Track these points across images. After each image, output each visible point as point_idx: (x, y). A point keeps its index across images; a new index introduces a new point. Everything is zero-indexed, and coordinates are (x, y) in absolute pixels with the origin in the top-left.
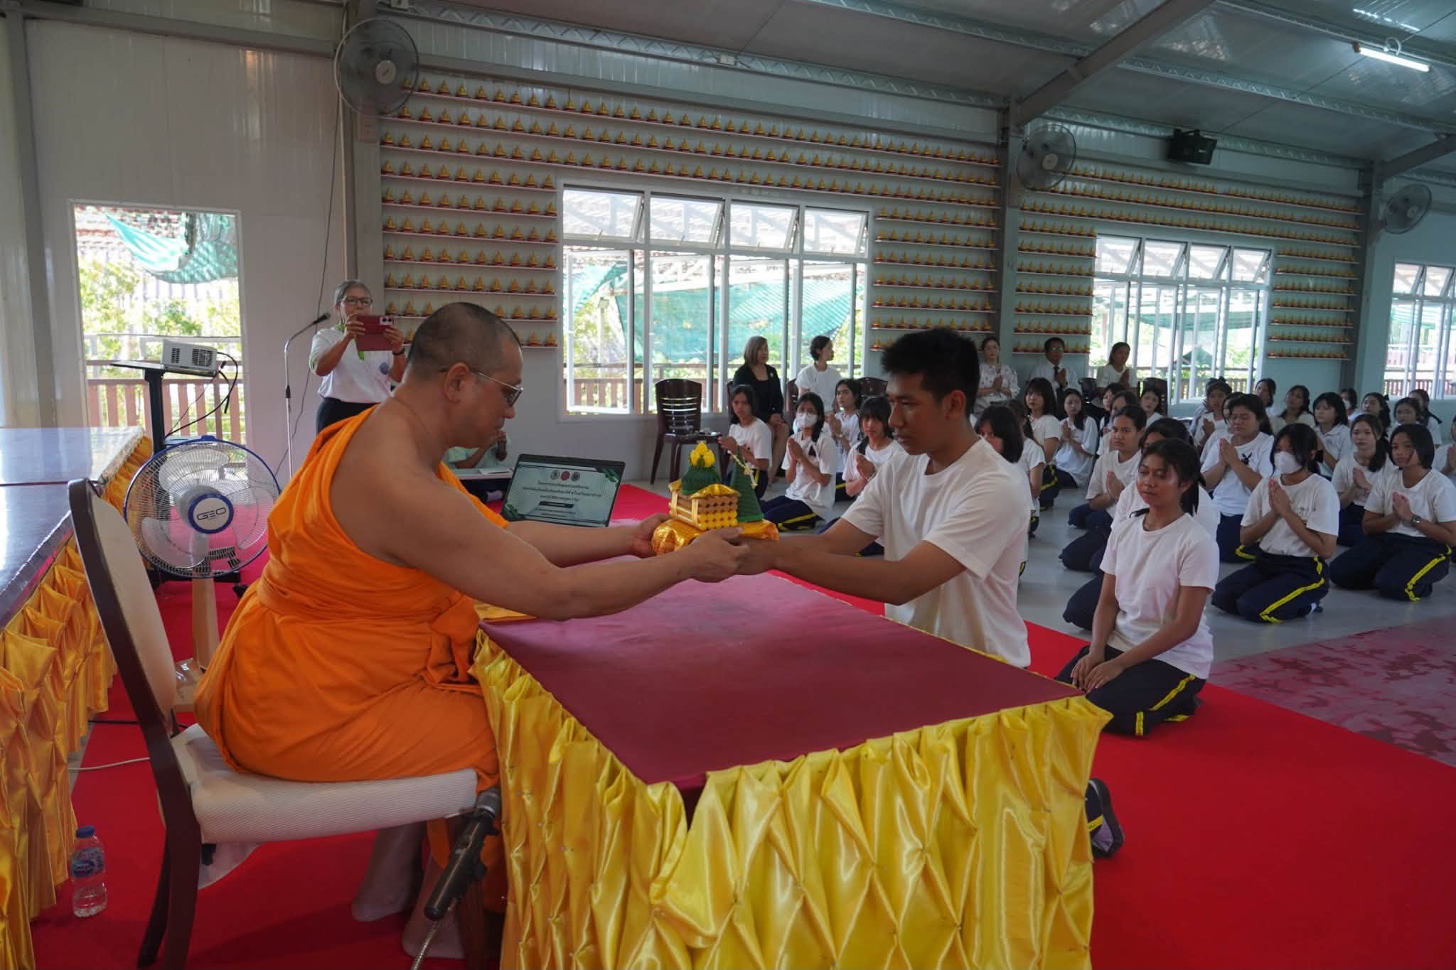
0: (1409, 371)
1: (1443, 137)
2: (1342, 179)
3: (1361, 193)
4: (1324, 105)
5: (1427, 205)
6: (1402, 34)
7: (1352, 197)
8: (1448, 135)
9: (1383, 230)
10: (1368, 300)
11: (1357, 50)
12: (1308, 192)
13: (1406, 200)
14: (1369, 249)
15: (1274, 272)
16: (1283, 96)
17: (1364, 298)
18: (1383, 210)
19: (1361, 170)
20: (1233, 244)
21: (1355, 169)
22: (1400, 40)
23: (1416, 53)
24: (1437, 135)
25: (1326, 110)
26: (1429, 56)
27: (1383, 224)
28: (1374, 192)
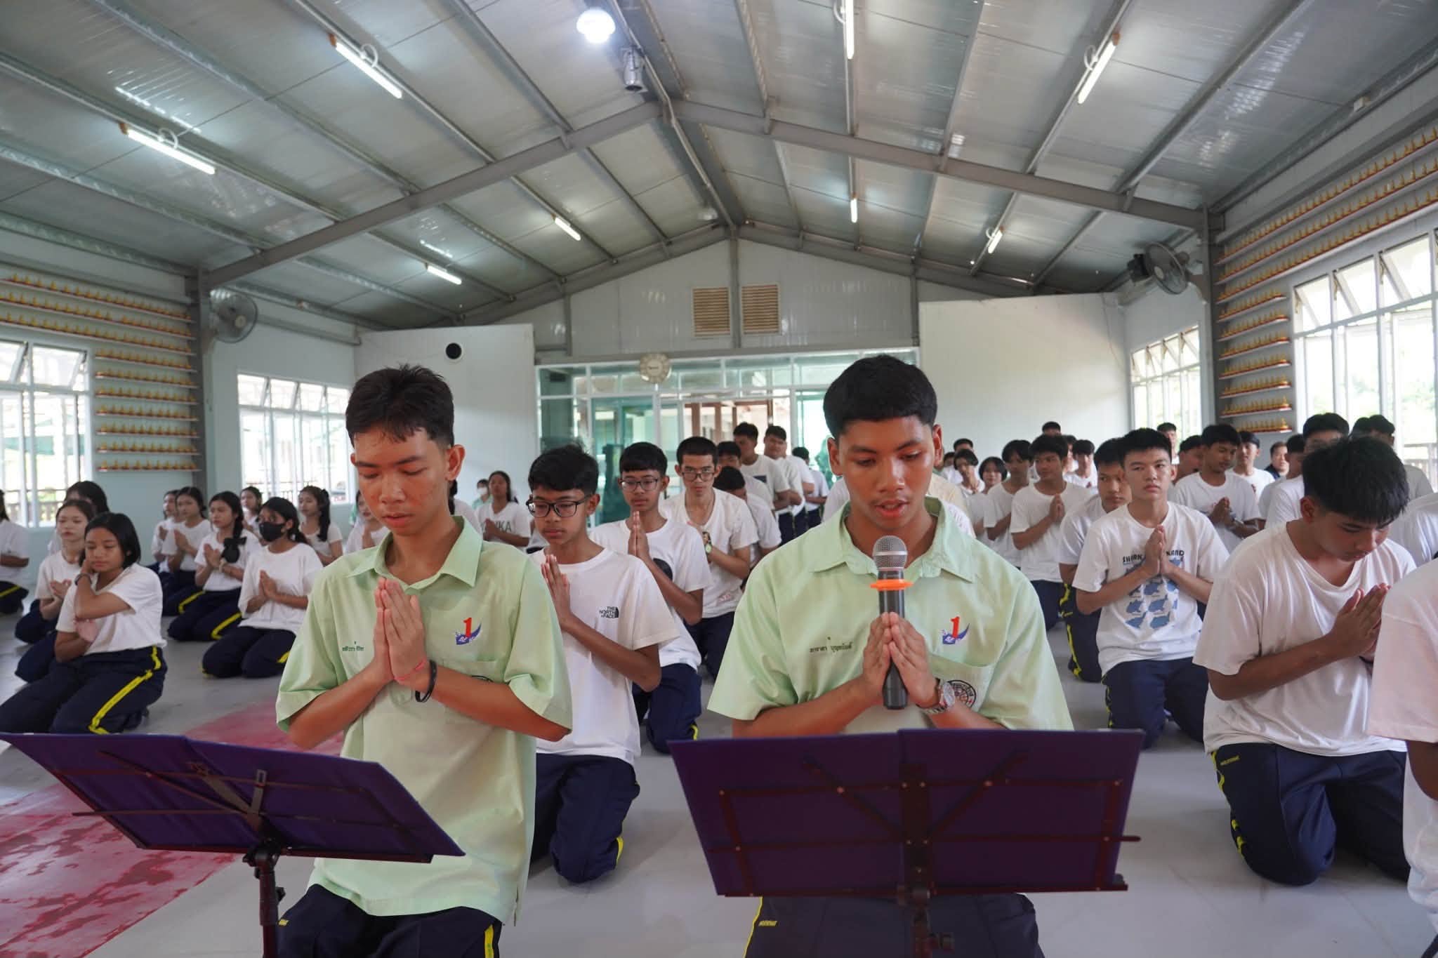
0: (268, 483)
1: (258, 251)
2: (169, 284)
3: (188, 300)
4: (115, 193)
5: (254, 318)
6: (177, 128)
7: (181, 304)
8: (263, 251)
9: (214, 339)
10: (211, 409)
11: (124, 130)
12: (127, 292)
13: (233, 310)
14: (205, 357)
15: (93, 375)
16: (57, 172)
17: (207, 407)
18: (214, 319)
19: (186, 277)
20: (32, 341)
21: (181, 275)
22: (176, 133)
23: (200, 153)
24: (252, 248)
25: (117, 199)
26: (214, 160)
27: (215, 333)
28: (202, 300)
